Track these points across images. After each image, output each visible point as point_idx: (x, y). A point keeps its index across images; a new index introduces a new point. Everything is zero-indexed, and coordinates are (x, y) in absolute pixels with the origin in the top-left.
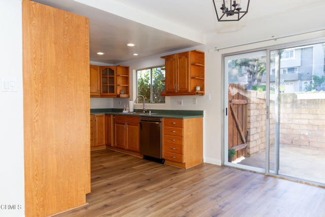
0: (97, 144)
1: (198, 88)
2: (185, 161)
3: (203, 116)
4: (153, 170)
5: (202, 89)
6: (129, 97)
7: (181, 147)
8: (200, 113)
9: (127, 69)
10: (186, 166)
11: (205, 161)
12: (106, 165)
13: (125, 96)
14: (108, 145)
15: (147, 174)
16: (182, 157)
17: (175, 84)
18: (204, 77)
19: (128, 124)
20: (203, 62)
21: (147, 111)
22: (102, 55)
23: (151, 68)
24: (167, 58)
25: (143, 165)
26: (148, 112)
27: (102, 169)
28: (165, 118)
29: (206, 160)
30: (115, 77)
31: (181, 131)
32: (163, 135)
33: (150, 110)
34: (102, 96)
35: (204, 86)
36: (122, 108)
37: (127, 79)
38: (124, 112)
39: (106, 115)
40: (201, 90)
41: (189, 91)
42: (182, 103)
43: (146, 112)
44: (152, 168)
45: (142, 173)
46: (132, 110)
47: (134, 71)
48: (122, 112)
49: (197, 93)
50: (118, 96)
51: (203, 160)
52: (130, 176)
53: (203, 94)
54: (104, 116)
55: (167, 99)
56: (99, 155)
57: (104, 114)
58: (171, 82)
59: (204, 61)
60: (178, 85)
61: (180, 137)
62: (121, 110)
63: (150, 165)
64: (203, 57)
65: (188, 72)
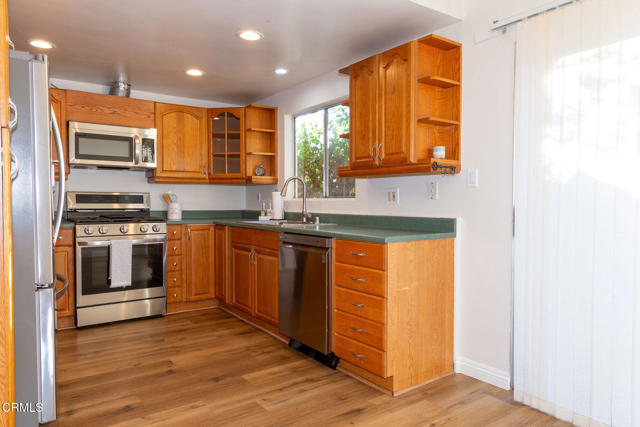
0: (193, 298)
1: (440, 152)
2: (391, 369)
3: (455, 236)
4: (297, 389)
5: (453, 152)
6: (275, 182)
7: (379, 327)
8: (446, 227)
9: (271, 114)
10: (396, 386)
11: (458, 370)
12: (180, 360)
13: (267, 179)
14: (220, 299)
15: (269, 407)
16: (380, 357)
17: (374, 142)
18: (458, 118)
19: (258, 252)
20: (456, 73)
21: (311, 219)
22: (199, 77)
23: (326, 107)
24: (357, 72)
25: (276, 369)
26: (314, 221)
27: (162, 375)
28: (339, 238)
29: (462, 364)
30: (242, 135)
31: (380, 280)
32: (334, 286)
33: (318, 215)
34: (213, 181)
35: (457, 144)
36: (257, 209)
37: (270, 138)
38: (263, 219)
39: (217, 226)
40: (448, 157)
41: (413, 160)
42: (398, 197)
43: (308, 220)
44: (295, 384)
45: (258, 400)
46: (279, 215)
47: (288, 119)
48: (257, 219)
49: (436, 166)
50: (248, 181)
51: (453, 366)
52: (217, 412)
53: (453, 170)
54: (212, 229)
55: (361, 184)
56: (189, 324)
57: (210, 222)
58: (364, 138)
59: (459, 69)
60: (383, 144)
61: (378, 298)
62: (255, 215)
63: (294, 371)
64: (458, 60)
65: (409, 105)
